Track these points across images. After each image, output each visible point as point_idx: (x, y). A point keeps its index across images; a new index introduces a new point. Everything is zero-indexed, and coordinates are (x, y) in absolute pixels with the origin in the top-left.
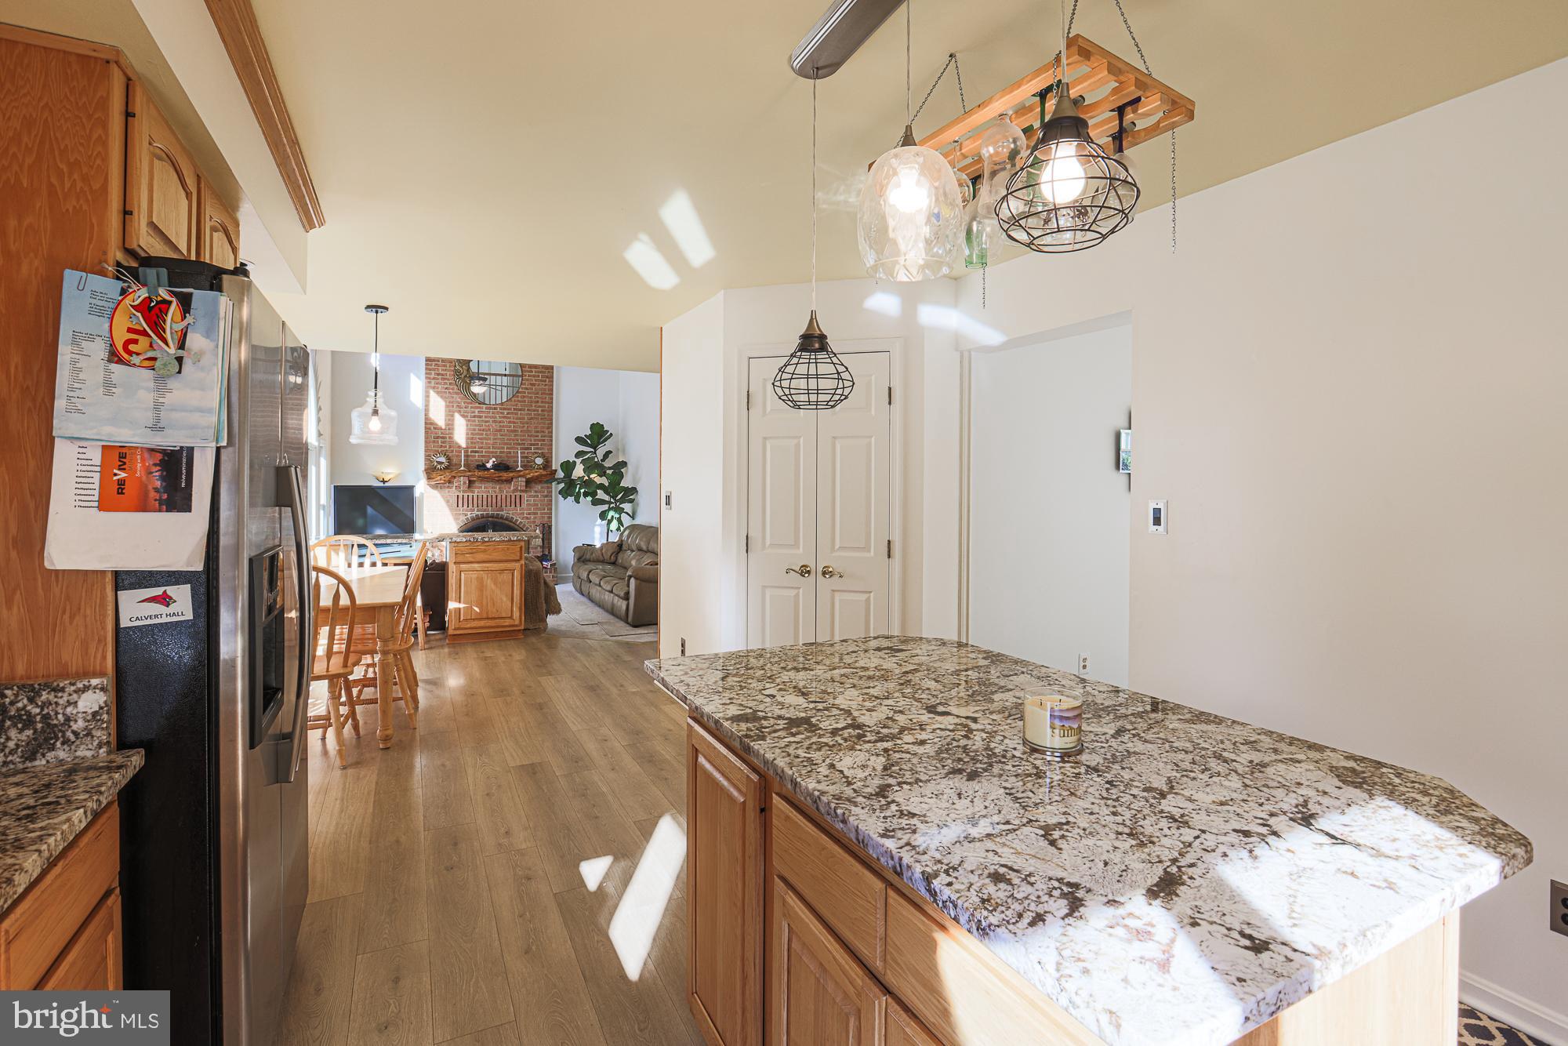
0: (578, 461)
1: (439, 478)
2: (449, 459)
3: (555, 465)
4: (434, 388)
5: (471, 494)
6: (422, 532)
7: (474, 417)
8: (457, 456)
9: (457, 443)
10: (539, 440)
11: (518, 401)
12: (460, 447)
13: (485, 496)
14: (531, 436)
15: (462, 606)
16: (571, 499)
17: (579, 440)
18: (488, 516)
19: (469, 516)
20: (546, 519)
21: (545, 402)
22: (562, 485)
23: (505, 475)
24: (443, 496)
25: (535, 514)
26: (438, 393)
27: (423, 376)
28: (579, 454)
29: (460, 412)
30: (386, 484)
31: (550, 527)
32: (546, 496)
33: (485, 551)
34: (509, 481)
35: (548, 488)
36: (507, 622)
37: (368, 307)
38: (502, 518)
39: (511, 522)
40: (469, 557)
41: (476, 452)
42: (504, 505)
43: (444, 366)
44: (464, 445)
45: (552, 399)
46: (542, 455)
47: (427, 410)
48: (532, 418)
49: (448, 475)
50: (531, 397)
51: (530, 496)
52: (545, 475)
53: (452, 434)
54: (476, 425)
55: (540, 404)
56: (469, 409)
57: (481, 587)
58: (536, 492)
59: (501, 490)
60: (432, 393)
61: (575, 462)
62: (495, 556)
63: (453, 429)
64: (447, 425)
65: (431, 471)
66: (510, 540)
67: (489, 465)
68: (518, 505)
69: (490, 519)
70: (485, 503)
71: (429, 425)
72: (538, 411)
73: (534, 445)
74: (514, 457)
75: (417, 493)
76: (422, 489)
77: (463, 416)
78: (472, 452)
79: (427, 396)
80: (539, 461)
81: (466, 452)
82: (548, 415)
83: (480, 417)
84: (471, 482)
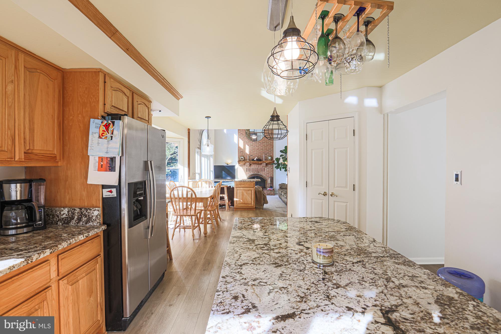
0: (281, 158)
1: (242, 163)
2: (244, 158)
3: (274, 159)
4: (240, 138)
5: (250, 168)
6: (237, 178)
7: (251, 145)
8: (247, 157)
9: (246, 153)
10: (270, 152)
12: (247, 154)
13: (254, 169)
14: (267, 150)
15: (238, 200)
16: (279, 169)
17: (281, 151)
18: (255, 174)
19: (250, 174)
20: (272, 175)
22: (276, 165)
23: (260, 162)
24: (243, 169)
25: (269, 174)
26: (241, 139)
27: (237, 134)
28: (281, 156)
29: (247, 144)
30: (228, 165)
31: (273, 178)
32: (272, 168)
33: (244, 184)
34: (261, 164)
35: (272, 166)
36: (250, 205)
37: (206, 117)
38: (259, 175)
39: (262, 176)
40: (239, 186)
41: (252, 156)
42: (260, 171)
43: (243, 131)
44: (248, 154)
46: (271, 156)
47: (238, 144)
48: (267, 145)
49: (244, 162)
51: (267, 168)
52: (271, 162)
53: (245, 150)
54: (251, 148)
55: (270, 141)
56: (249, 143)
57: (243, 195)
58: (269, 167)
59: (259, 167)
60: (240, 139)
61: (280, 158)
62: (246, 186)
63: (245, 149)
64: (244, 148)
65: (239, 161)
66: (251, 181)
67: (255, 159)
68: (264, 171)
70: (254, 170)
71: (239, 148)
72: (269, 143)
73: (268, 153)
74: (262, 157)
75: (236, 167)
76: (237, 166)
77: (248, 145)
78: (251, 155)
79: (239, 140)
80: (270, 158)
81: (249, 155)
82: (272, 144)
83: (253, 145)
84: (250, 164)
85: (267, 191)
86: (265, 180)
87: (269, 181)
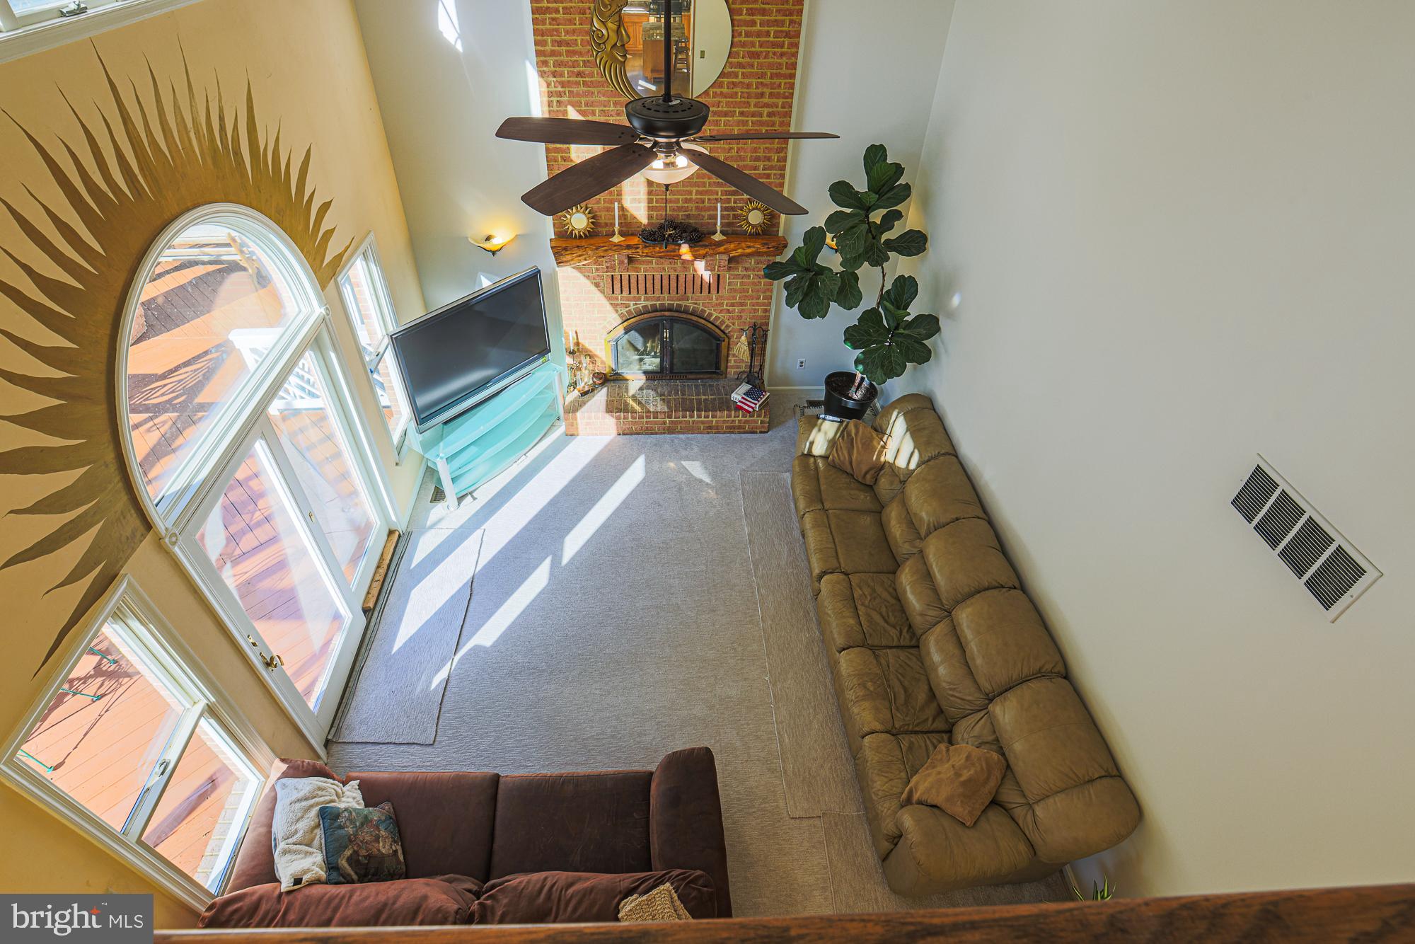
1: (578, 253)
2: (592, 214)
5: (633, 274)
11: (722, 95)
17: (838, 190)
18: (663, 308)
19: (632, 308)
20: (760, 313)
21: (778, 96)
24: (588, 277)
25: (742, 304)
31: (764, 333)
38: (686, 312)
39: (701, 318)
45: (792, 86)
49: (592, 250)
50: (749, 86)
51: (737, 277)
55: (766, 100)
58: (746, 269)
59: (685, 269)
65: (562, 239)
68: (714, 291)
69: (667, 314)
70: (658, 286)
72: (761, 115)
74: (709, 209)
76: (552, 273)
80: (756, 216)
82: (782, 124)
84: (631, 260)
85: (729, 416)
86: (718, 338)
87: (741, 348)
